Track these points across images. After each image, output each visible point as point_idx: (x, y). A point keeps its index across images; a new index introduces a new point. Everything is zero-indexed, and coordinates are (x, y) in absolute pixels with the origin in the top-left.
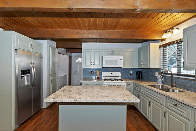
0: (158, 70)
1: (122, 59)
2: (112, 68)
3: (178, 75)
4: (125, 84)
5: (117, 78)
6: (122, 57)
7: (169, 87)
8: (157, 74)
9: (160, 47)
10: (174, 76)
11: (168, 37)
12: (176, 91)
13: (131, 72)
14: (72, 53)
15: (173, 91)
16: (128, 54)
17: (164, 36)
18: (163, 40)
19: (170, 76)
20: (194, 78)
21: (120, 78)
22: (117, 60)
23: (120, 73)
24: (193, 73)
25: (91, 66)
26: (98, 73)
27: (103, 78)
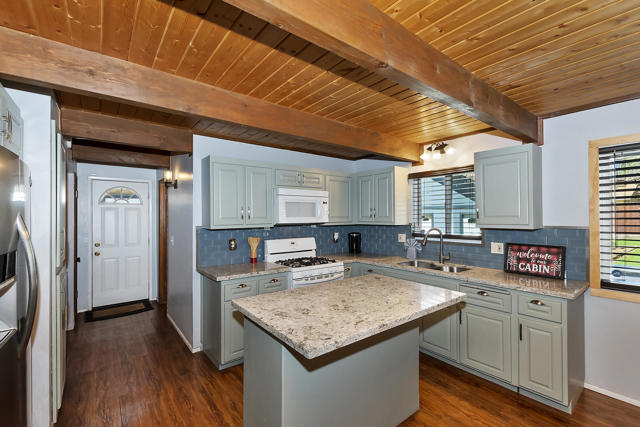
0: (406, 229)
1: (326, 200)
2: (290, 228)
3: (449, 237)
4: (342, 269)
6: (326, 193)
8: (402, 238)
10: (429, 239)
11: (431, 160)
12: (446, 269)
13: (336, 236)
14: (78, 164)
16: (336, 187)
17: (425, 156)
18: (416, 163)
19: (422, 239)
20: (480, 242)
21: (313, 255)
22: (314, 204)
23: (313, 239)
24: (477, 232)
25: (241, 222)
26: (254, 243)
27: (270, 259)
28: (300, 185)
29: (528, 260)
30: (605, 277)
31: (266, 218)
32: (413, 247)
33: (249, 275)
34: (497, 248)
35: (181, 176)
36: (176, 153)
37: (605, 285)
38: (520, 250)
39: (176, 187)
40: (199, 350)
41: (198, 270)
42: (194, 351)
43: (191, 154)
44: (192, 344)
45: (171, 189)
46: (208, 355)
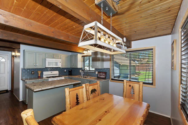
0: (81, 69)
3: (89, 70)
5: (56, 75)
6: (61, 60)
7: (86, 76)
8: (81, 71)
9: (82, 56)
11: (86, 53)
13: (65, 71)
15: (88, 78)
16: (64, 58)
17: (84, 52)
18: (83, 53)
19: (87, 71)
20: (94, 72)
21: (58, 75)
22: (57, 62)
23: (58, 71)
24: (94, 69)
25: (34, 67)
26: (39, 73)
27: (44, 76)
28: (53, 58)
29: (101, 75)
30: (112, 78)
31: (42, 66)
32: (82, 73)
33: (35, 80)
34: (97, 73)
35: (17, 54)
36: (16, 48)
37: (112, 79)
38: (100, 73)
39: (16, 57)
40: (22, 100)
41: (21, 80)
42: (20, 101)
43: (20, 49)
44: (19, 99)
45: (15, 58)
46: (24, 101)
